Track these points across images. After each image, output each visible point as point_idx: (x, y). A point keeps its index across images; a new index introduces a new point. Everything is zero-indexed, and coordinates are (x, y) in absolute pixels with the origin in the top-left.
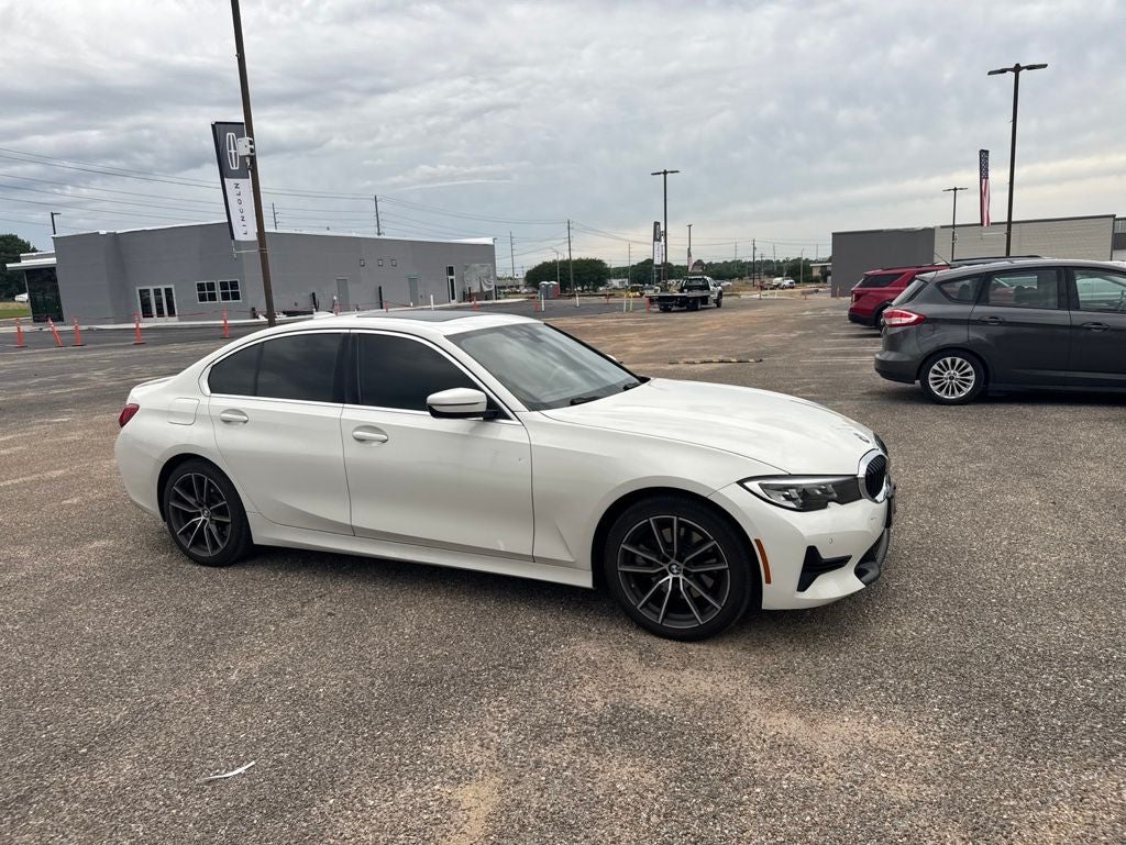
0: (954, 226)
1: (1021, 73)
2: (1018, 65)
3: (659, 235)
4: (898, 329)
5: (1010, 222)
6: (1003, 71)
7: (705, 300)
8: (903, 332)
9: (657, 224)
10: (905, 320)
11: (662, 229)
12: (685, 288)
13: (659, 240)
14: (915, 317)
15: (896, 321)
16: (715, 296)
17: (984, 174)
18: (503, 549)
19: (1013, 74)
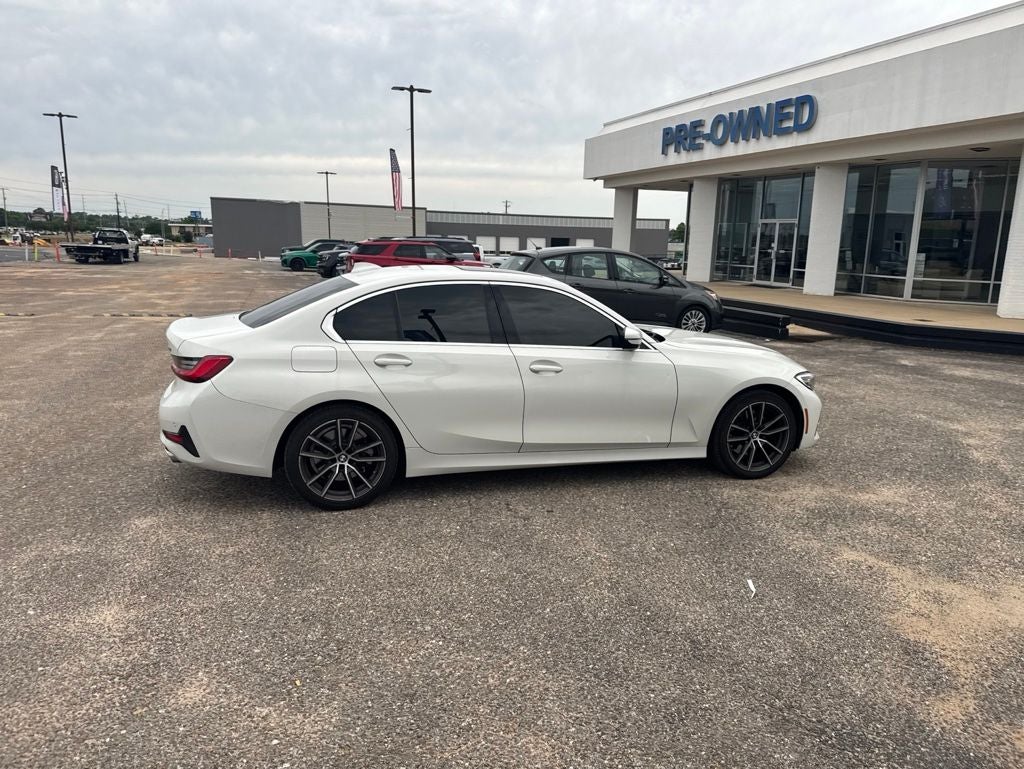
0: (328, 204)
2: (412, 86)
3: (58, 180)
5: (414, 208)
6: (402, 89)
7: (125, 253)
9: (54, 168)
11: (62, 174)
12: (100, 238)
13: (60, 186)
16: (132, 250)
17: (395, 168)
18: (649, 441)
19: (409, 93)
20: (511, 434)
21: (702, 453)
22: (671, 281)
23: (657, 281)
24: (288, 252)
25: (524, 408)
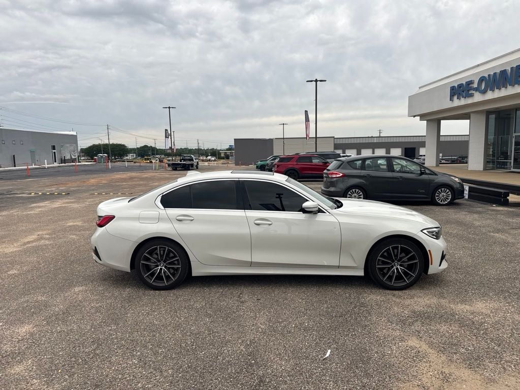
0: (284, 138)
1: (318, 82)
2: (316, 79)
3: (167, 135)
4: (335, 179)
5: (316, 138)
6: (312, 81)
7: (192, 165)
8: (337, 180)
9: (166, 130)
10: (338, 176)
11: (169, 133)
12: (182, 159)
13: (168, 138)
14: (341, 174)
15: (334, 176)
16: (195, 164)
17: (307, 119)
18: (326, 264)
19: (315, 83)
20: (245, 257)
21: (361, 273)
22: (427, 171)
23: (419, 172)
24: (259, 162)
25: (252, 243)
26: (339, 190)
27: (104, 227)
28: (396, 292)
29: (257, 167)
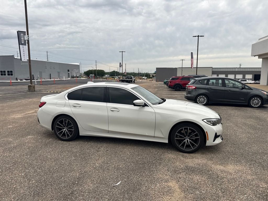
0: (182, 68)
1: (199, 37)
2: (198, 35)
3: (121, 66)
4: (191, 90)
5: (197, 67)
6: (196, 36)
8: (192, 90)
9: (120, 63)
10: (192, 88)
11: (122, 64)
12: (127, 78)
13: (121, 67)
14: (194, 87)
15: (190, 88)
16: (133, 80)
17: (192, 57)
19: (198, 37)
20: (105, 128)
21: (166, 141)
22: (246, 87)
26: (192, 96)
27: (41, 108)
28: (185, 154)
29: (164, 83)
